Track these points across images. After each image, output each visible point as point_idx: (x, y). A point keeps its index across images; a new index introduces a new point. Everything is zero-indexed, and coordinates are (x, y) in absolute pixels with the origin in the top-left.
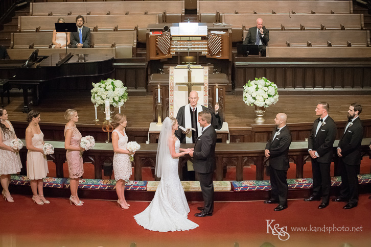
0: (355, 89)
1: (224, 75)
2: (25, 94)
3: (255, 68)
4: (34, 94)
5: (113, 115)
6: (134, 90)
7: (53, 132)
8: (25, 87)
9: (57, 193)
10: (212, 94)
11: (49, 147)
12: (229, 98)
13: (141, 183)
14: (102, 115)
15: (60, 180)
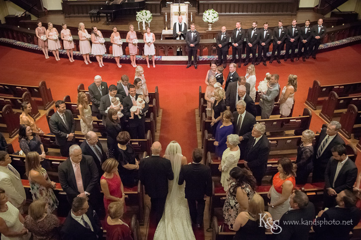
0: (253, 13)
1: (195, 8)
2: (107, 16)
3: (208, 4)
4: (111, 16)
5: (146, 27)
6: (155, 14)
7: (123, 35)
8: (107, 13)
9: (126, 62)
10: (189, 17)
11: (121, 42)
12: (197, 18)
13: (159, 57)
14: (141, 27)
15: (124, 56)
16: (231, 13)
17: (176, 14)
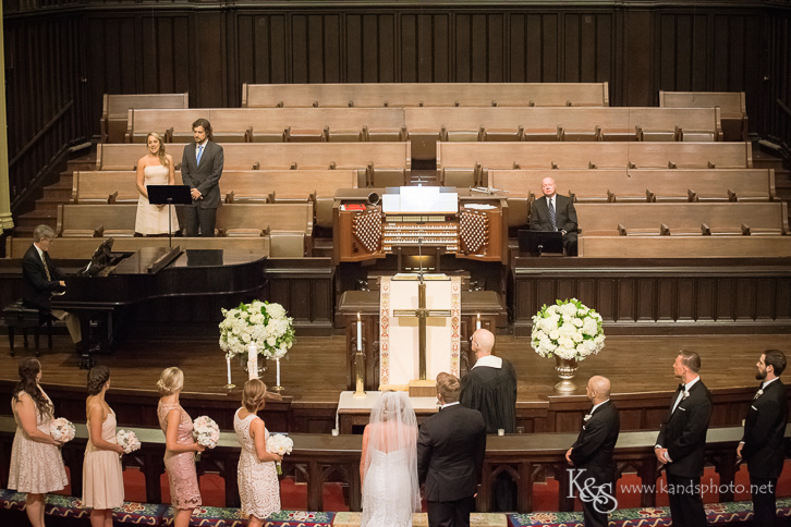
0: (759, 322)
1: (493, 294)
3: (555, 281)
6: (307, 323)
8: (84, 317)
10: (467, 333)
12: (502, 342)
13: (322, 516)
14: (242, 376)
15: (154, 508)
16: (662, 322)
17: (403, 322)
